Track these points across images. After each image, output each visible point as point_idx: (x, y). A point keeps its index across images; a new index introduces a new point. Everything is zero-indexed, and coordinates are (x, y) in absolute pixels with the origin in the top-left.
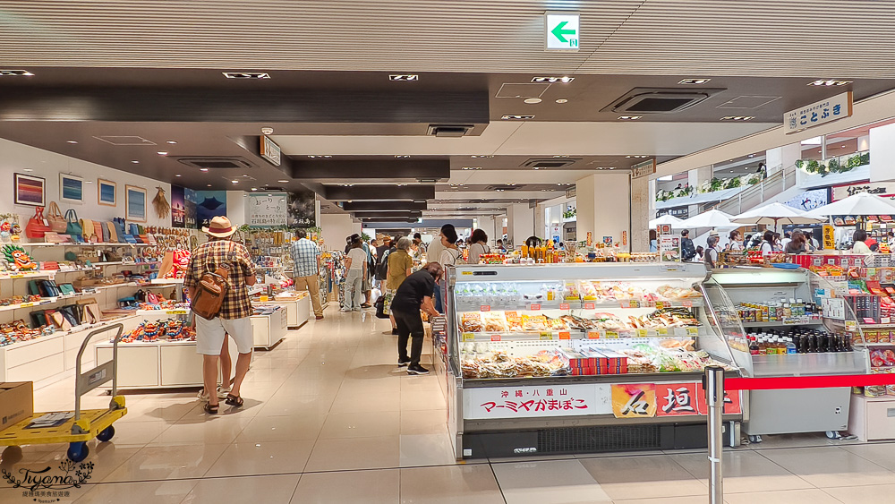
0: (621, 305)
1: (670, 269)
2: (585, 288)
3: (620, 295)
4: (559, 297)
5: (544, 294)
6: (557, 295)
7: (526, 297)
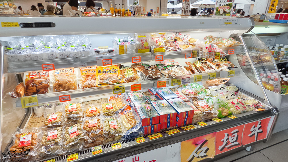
0: (184, 55)
1: (227, 22)
2: (155, 40)
3: (183, 47)
4: (130, 49)
5: (116, 48)
6: (129, 48)
7: (97, 52)
